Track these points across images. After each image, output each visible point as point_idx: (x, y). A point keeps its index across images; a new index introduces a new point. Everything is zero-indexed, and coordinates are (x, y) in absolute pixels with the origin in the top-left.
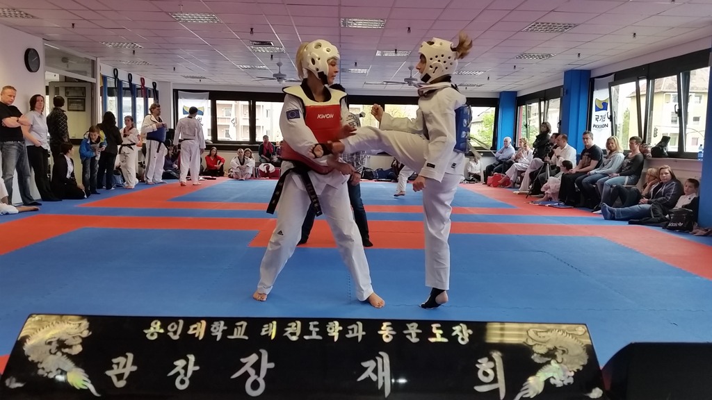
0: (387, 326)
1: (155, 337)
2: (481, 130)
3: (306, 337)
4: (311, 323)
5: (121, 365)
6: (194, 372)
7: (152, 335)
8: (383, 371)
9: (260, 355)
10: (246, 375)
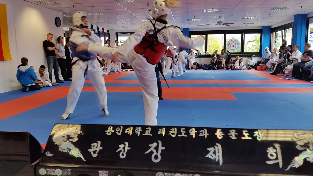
0: (220, 131)
1: (110, 134)
2: (253, 45)
3: (180, 136)
4: (181, 129)
5: (95, 147)
6: (128, 150)
7: (109, 133)
8: (218, 152)
9: (158, 143)
10: (152, 152)
